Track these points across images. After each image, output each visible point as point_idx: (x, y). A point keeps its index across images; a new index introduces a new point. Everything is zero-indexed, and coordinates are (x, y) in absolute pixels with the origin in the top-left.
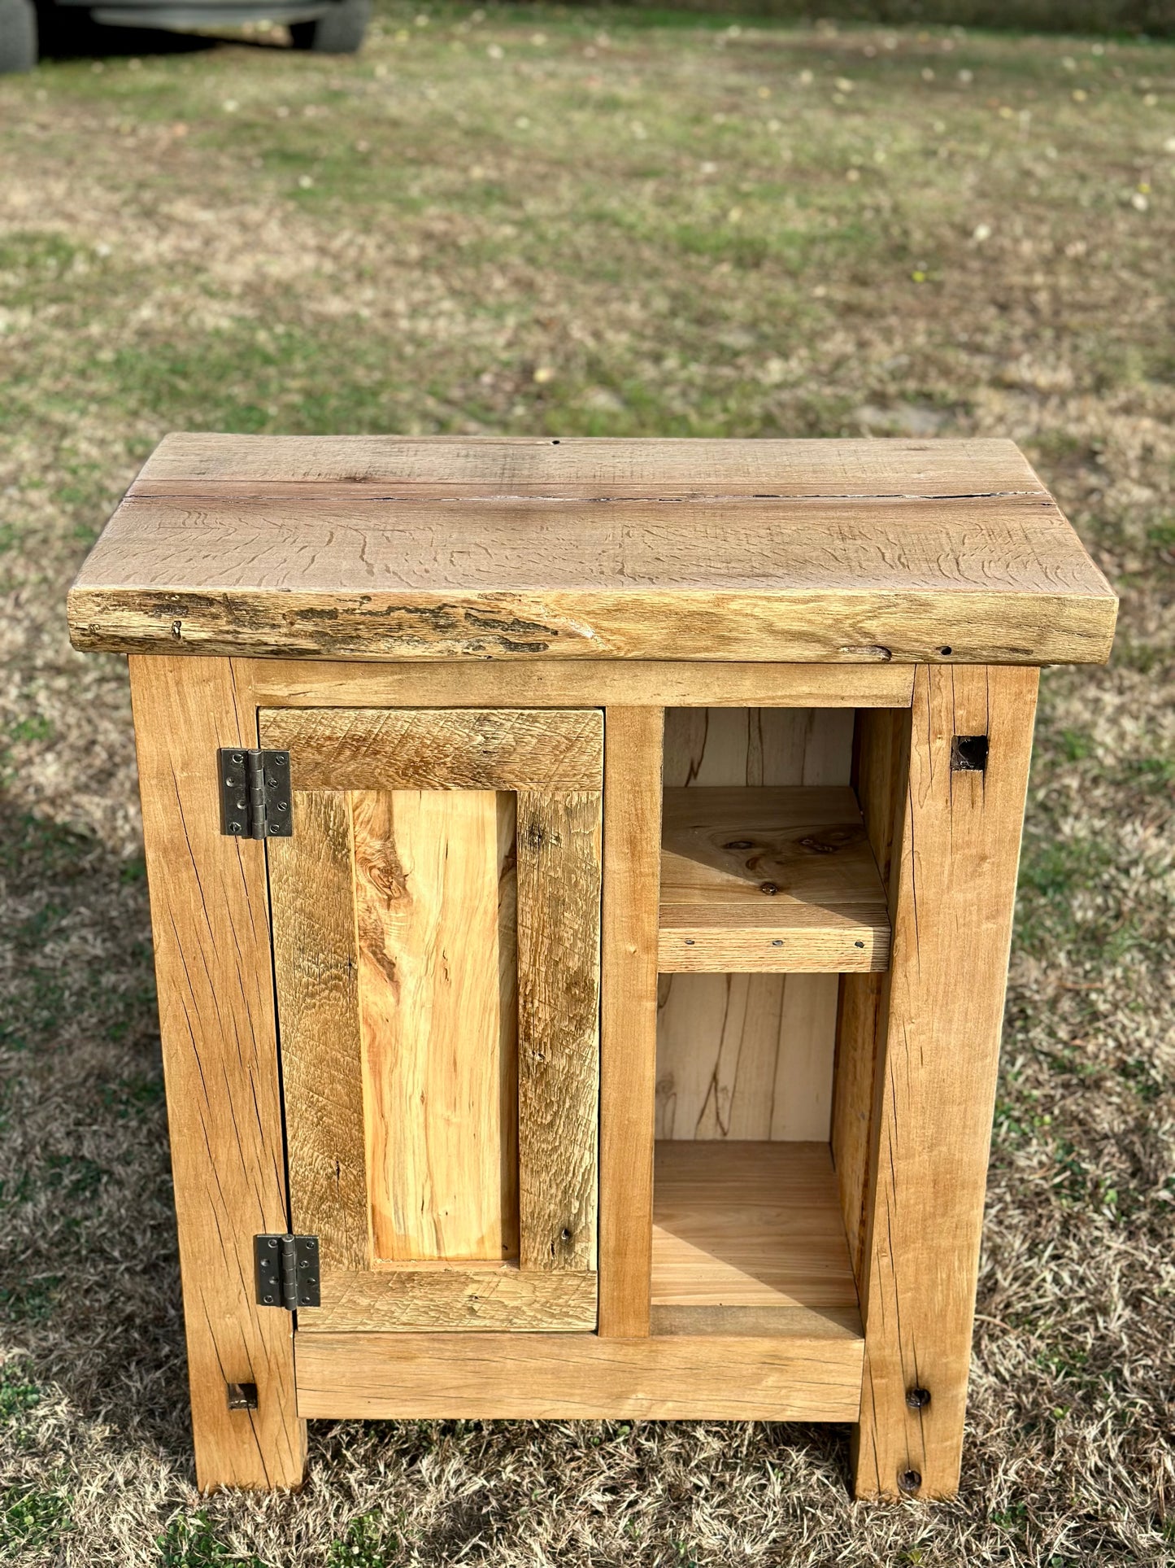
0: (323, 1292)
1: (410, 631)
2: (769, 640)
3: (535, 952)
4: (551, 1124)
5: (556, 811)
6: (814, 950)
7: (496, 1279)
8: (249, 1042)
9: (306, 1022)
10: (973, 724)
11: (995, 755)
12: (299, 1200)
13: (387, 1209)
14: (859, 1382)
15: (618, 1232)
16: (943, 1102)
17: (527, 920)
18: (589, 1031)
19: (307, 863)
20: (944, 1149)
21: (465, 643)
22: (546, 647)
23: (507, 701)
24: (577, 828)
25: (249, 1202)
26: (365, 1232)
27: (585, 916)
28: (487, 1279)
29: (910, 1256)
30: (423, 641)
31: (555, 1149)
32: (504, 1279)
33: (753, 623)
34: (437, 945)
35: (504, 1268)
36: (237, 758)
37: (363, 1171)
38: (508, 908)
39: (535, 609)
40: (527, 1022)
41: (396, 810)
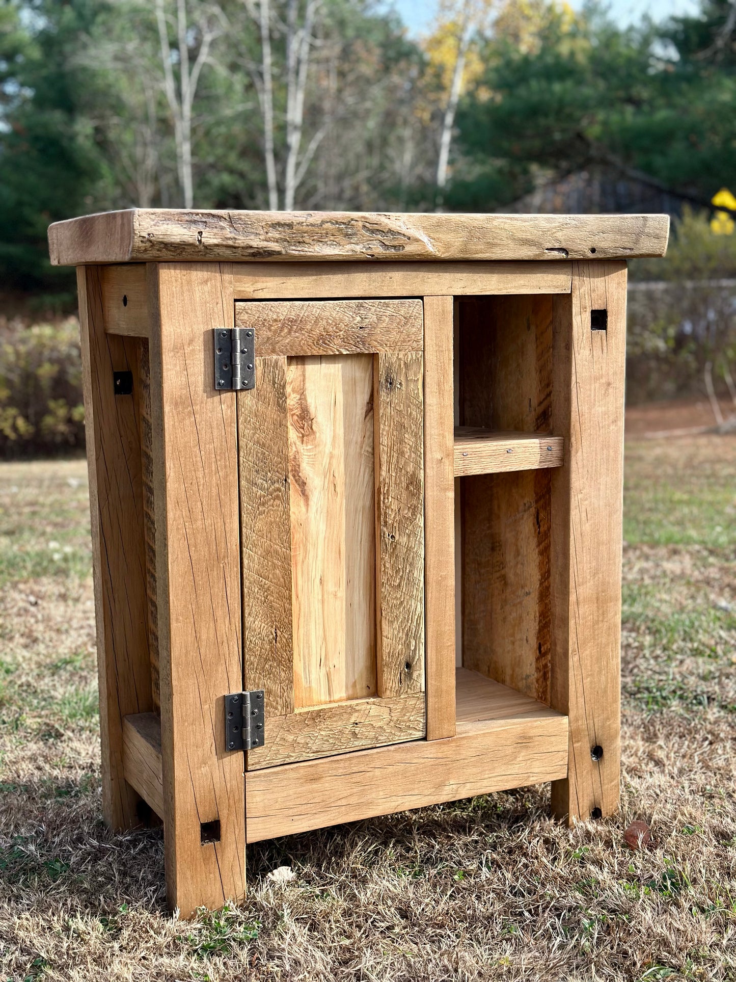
0: (266, 734)
1: (332, 238)
2: (512, 245)
3: (389, 462)
4: (399, 585)
5: (400, 365)
6: (528, 454)
7: (369, 707)
8: (223, 545)
9: (259, 525)
10: (600, 301)
11: (610, 321)
12: (252, 663)
13: (300, 668)
14: (567, 748)
15: (437, 659)
16: (598, 544)
17: (384, 440)
18: (418, 516)
19: (261, 407)
20: (600, 576)
21: (361, 246)
22: (404, 247)
23: (373, 294)
24: (411, 376)
25: (220, 670)
26: (292, 682)
27: (416, 435)
28: (363, 707)
29: (588, 652)
30: (338, 245)
31: (402, 603)
32: (373, 707)
34: (329, 469)
35: (372, 700)
36: (224, 335)
37: (291, 635)
38: (369, 438)
39: (398, 223)
40: (386, 513)
41: (307, 374)
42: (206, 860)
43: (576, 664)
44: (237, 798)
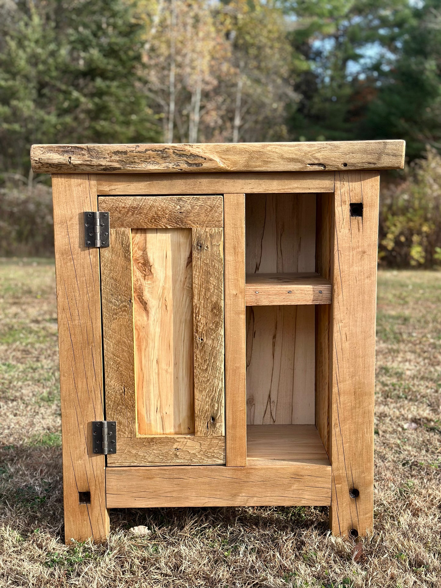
0: (118, 447)
1: (153, 159)
2: (282, 162)
3: (199, 294)
4: (206, 369)
5: (207, 236)
6: (303, 295)
7: (186, 440)
8: (91, 335)
9: (113, 326)
10: (357, 198)
11: (365, 210)
12: (109, 405)
13: (143, 411)
14: (330, 486)
15: (233, 417)
16: (356, 357)
17: (196, 281)
18: (220, 328)
19: (115, 258)
20: (357, 378)
21: (173, 164)
22: (202, 165)
23: (188, 192)
24: (214, 243)
25: (90, 406)
26: (135, 419)
27: (218, 279)
28: (182, 440)
29: (347, 426)
30: (158, 163)
31: (208, 380)
32: (189, 440)
33: (276, 155)
34: (163, 296)
35: (189, 436)
36: (90, 215)
37: (134, 391)
38: (189, 278)
39: (198, 150)
40: (197, 325)
41: (148, 239)
42: (82, 513)
43: (338, 434)
44: (100, 481)
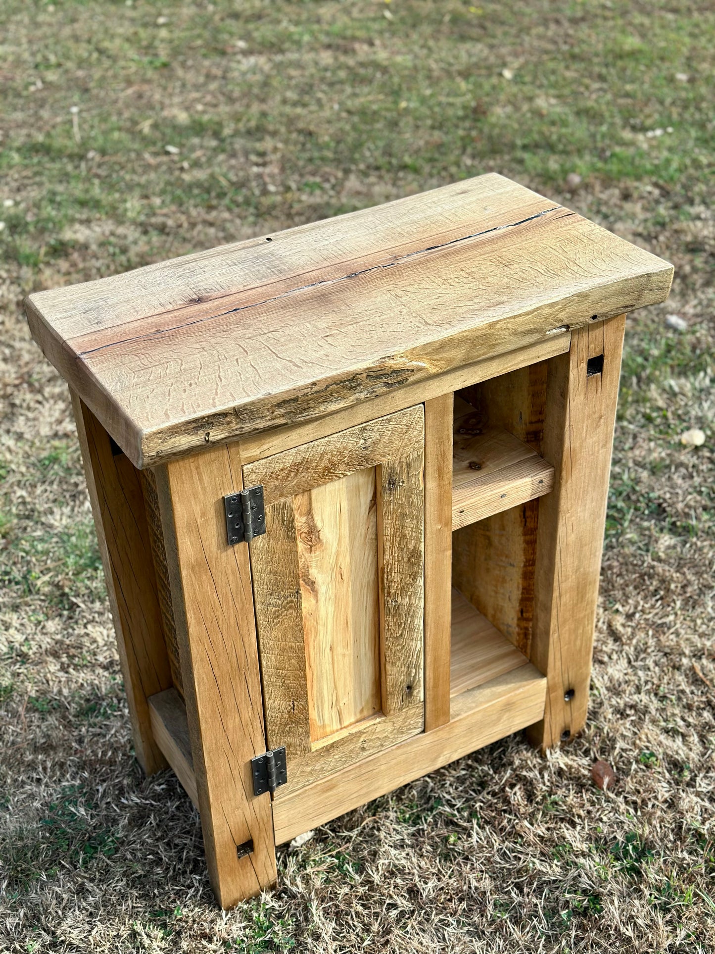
0: (288, 774)
1: (337, 395)
2: (514, 339)
3: (392, 547)
4: (401, 635)
5: (402, 467)
6: (520, 493)
7: (375, 727)
8: (243, 657)
9: (274, 633)
10: (597, 350)
11: (606, 363)
12: (273, 731)
13: (314, 715)
14: (544, 699)
15: (435, 676)
16: (582, 546)
17: (388, 531)
18: (419, 578)
19: (272, 544)
20: (582, 569)
21: (366, 392)
22: (407, 380)
23: (375, 415)
24: (413, 472)
25: (246, 744)
26: (309, 732)
27: (417, 518)
28: (370, 729)
29: (566, 628)
30: (343, 399)
31: (403, 647)
32: (379, 725)
33: (507, 333)
34: (336, 563)
35: (378, 720)
36: (234, 500)
37: (307, 701)
38: (372, 528)
39: (402, 360)
40: (389, 587)
41: (313, 497)
42: (243, 867)
43: (555, 640)
44: (265, 820)
